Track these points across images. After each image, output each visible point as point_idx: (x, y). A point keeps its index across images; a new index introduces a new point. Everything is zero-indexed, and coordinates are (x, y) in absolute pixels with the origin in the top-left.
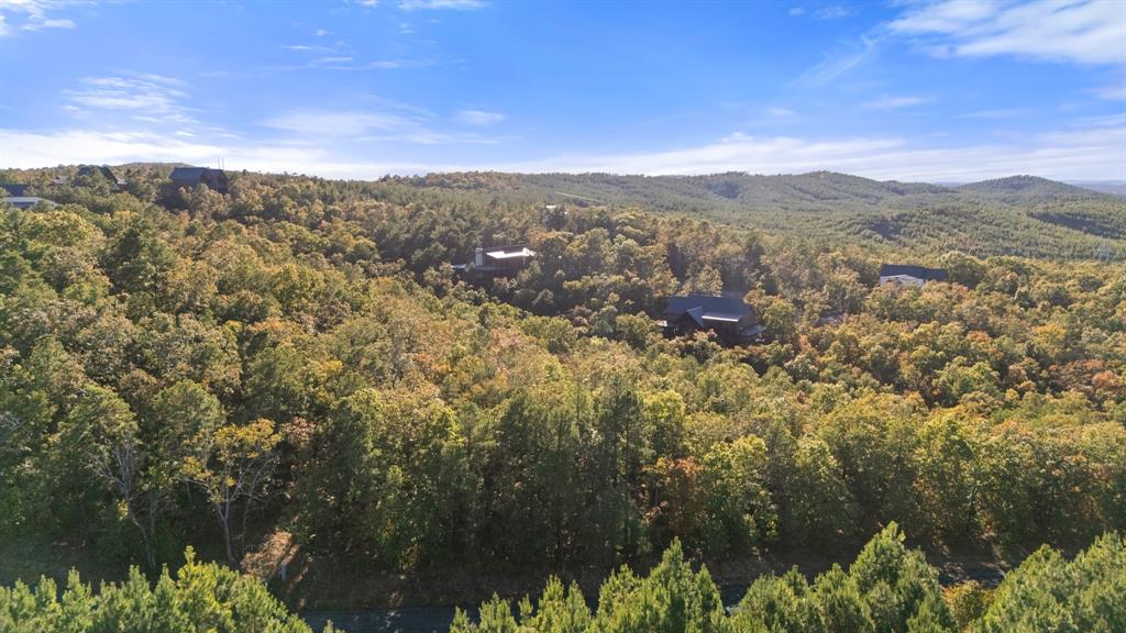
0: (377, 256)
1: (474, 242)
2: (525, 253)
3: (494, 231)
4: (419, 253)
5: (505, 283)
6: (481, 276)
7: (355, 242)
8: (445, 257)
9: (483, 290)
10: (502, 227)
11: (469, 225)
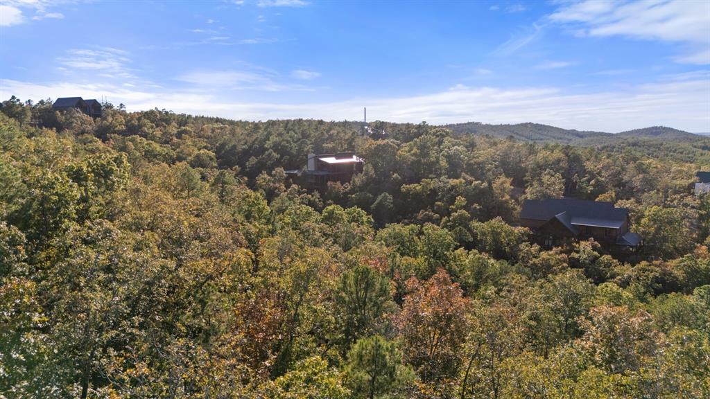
0: (215, 165)
1: (305, 150)
2: (355, 159)
3: (323, 141)
4: (253, 161)
5: (339, 187)
6: (313, 181)
7: (196, 152)
8: (278, 163)
9: (317, 194)
10: (331, 138)
11: (301, 137)
